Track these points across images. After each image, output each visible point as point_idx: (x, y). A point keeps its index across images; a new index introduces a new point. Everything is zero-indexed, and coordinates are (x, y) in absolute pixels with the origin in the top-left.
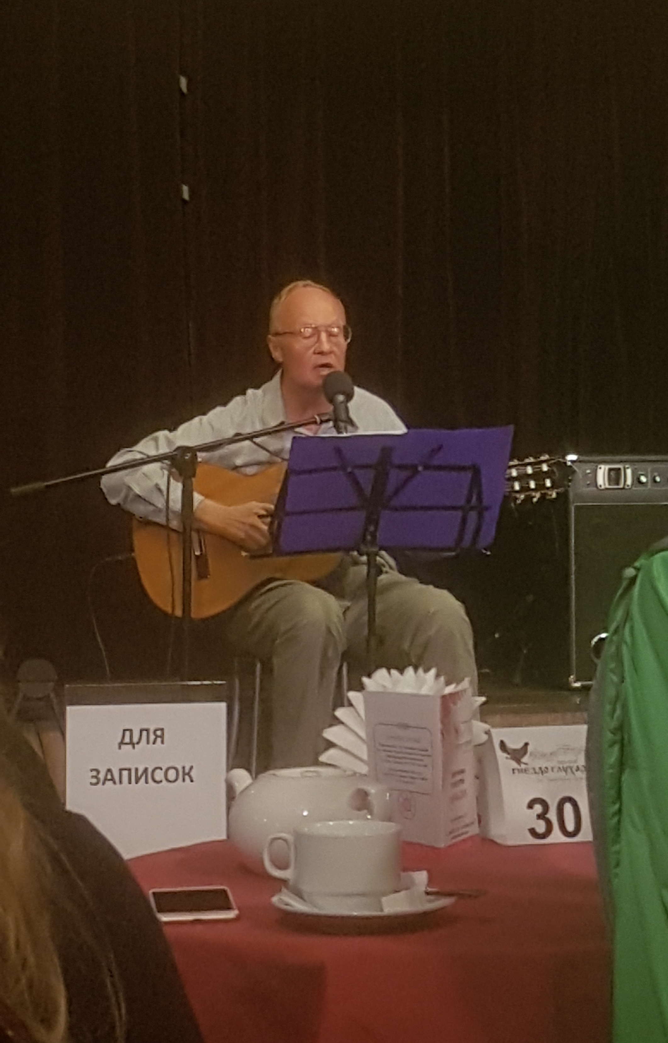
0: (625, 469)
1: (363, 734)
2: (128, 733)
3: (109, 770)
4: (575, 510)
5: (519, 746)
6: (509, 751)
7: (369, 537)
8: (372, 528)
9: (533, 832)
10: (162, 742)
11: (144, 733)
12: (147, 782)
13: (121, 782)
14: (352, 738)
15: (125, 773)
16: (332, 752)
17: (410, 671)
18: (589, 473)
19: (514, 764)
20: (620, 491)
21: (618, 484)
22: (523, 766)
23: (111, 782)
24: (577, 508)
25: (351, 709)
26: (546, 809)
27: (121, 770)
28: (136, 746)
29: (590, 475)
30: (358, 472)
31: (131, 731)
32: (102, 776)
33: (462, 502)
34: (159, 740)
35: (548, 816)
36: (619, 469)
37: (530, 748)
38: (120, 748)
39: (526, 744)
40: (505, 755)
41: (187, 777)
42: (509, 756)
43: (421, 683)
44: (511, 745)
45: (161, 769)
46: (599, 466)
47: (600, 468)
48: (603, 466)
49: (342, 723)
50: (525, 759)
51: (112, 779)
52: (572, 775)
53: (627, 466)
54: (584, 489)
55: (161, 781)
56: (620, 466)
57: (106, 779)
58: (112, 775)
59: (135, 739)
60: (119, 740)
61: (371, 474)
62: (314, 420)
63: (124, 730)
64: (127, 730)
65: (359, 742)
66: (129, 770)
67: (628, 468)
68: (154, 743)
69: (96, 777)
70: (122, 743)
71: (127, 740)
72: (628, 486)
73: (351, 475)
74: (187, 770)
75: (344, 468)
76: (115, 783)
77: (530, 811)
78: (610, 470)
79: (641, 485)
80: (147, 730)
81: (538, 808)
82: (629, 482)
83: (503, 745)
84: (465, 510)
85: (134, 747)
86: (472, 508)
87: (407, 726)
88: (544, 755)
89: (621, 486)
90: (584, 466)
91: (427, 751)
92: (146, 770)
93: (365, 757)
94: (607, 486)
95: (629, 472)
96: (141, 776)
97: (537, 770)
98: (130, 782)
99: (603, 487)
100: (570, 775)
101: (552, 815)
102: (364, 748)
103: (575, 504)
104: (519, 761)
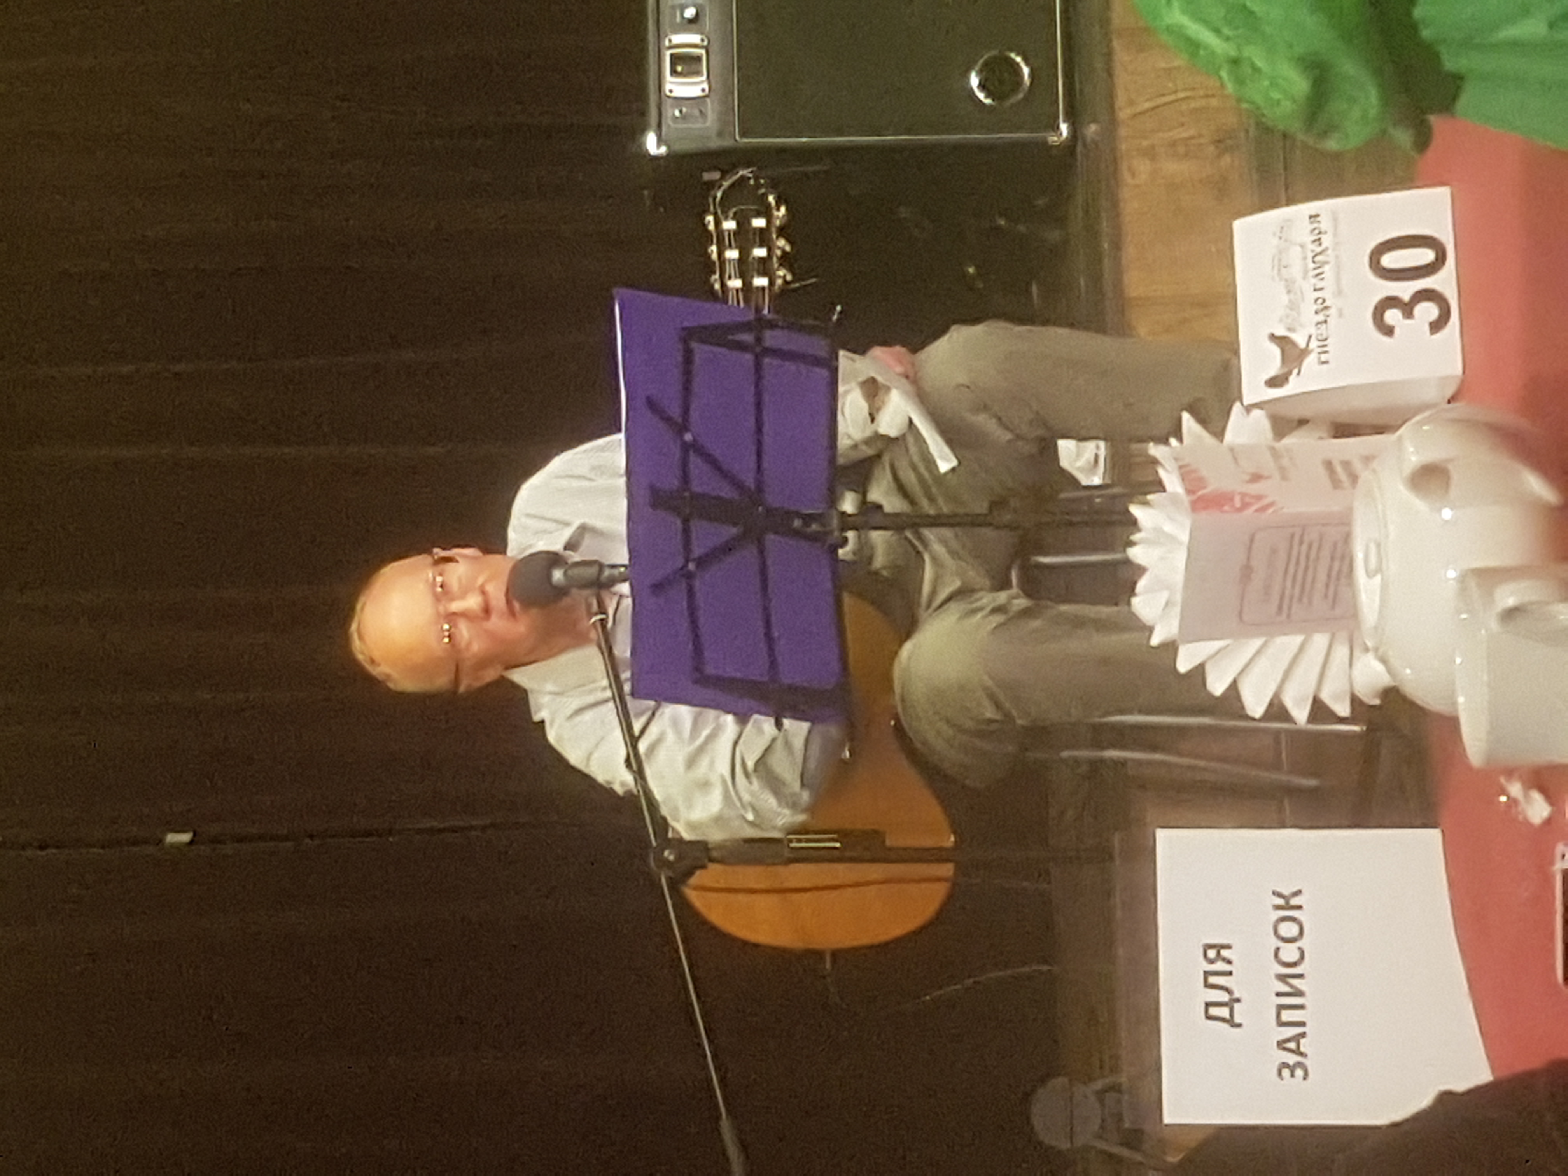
0: (671, 47)
1: (1257, 643)
2: (1213, 1011)
3: (1281, 1045)
4: (747, 137)
5: (1276, 351)
6: (1286, 370)
7: (814, 527)
8: (797, 523)
9: (1436, 326)
10: (1228, 947)
11: (1213, 980)
12: (1301, 976)
13: (1302, 1024)
14: (1263, 663)
15: (1286, 1016)
16: (1289, 702)
17: (1136, 554)
18: (681, 112)
19: (1310, 361)
20: (712, 57)
21: (698, 59)
22: (1314, 344)
23: (1302, 1041)
24: (743, 134)
25: (1208, 668)
26: (1391, 302)
27: (1281, 1024)
28: (1236, 995)
29: (684, 110)
30: (697, 551)
31: (1208, 1005)
32: (1292, 1059)
33: (748, 357)
34: (1225, 953)
35: (1406, 297)
36: (672, 55)
37: (1280, 332)
38: (1239, 1025)
39: (1273, 337)
40: (1292, 378)
41: (1294, 901)
42: (1295, 371)
43: (1161, 538)
44: (1274, 368)
45: (1278, 950)
46: (668, 93)
47: (671, 91)
48: (667, 87)
49: (1235, 682)
50: (1300, 340)
51: (1297, 1038)
52: (1329, 252)
53: (667, 43)
54: (711, 121)
55: (1300, 948)
56: (667, 54)
57: (1298, 1052)
58: (1288, 1040)
59: (1224, 997)
60: (1225, 1026)
61: (698, 527)
62: (598, 625)
63: (1209, 1017)
64: (1206, 1011)
65: (1271, 650)
66: (1281, 1008)
67: (670, 41)
68: (1229, 962)
69: (1292, 1069)
70: (1231, 1022)
71: (1224, 1012)
72: (703, 40)
73: (702, 562)
74: (1280, 902)
75: (690, 576)
76: (1303, 1035)
77: (1397, 331)
78: (674, 72)
79: (701, 17)
80: (1207, 974)
81: (1392, 316)
82: (695, 38)
83: (1274, 382)
84: (761, 352)
85: (1238, 1000)
86: (759, 340)
87: (1247, 571)
88: (1293, 306)
89: (703, 52)
90: (667, 122)
91: (1292, 536)
92: (1282, 978)
93: (1299, 639)
94: (704, 78)
95: (677, 39)
96: (1291, 986)
97: (1321, 317)
98: (1301, 1007)
99: (706, 86)
100: (1330, 255)
101: (1405, 290)
102: (1280, 640)
103: (737, 137)
104: (1305, 353)
